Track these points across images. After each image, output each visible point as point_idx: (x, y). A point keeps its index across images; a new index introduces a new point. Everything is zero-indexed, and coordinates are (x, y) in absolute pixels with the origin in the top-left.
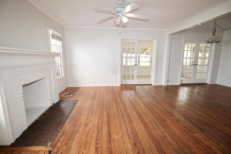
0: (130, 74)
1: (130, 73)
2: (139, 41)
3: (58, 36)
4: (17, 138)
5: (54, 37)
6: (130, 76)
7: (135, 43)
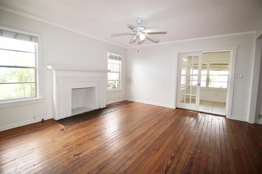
0: (189, 96)
1: (191, 95)
2: (204, 53)
3: (116, 57)
4: (62, 119)
5: (111, 57)
6: (189, 99)
7: (198, 57)
